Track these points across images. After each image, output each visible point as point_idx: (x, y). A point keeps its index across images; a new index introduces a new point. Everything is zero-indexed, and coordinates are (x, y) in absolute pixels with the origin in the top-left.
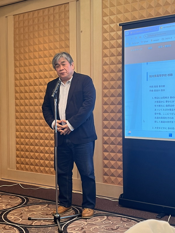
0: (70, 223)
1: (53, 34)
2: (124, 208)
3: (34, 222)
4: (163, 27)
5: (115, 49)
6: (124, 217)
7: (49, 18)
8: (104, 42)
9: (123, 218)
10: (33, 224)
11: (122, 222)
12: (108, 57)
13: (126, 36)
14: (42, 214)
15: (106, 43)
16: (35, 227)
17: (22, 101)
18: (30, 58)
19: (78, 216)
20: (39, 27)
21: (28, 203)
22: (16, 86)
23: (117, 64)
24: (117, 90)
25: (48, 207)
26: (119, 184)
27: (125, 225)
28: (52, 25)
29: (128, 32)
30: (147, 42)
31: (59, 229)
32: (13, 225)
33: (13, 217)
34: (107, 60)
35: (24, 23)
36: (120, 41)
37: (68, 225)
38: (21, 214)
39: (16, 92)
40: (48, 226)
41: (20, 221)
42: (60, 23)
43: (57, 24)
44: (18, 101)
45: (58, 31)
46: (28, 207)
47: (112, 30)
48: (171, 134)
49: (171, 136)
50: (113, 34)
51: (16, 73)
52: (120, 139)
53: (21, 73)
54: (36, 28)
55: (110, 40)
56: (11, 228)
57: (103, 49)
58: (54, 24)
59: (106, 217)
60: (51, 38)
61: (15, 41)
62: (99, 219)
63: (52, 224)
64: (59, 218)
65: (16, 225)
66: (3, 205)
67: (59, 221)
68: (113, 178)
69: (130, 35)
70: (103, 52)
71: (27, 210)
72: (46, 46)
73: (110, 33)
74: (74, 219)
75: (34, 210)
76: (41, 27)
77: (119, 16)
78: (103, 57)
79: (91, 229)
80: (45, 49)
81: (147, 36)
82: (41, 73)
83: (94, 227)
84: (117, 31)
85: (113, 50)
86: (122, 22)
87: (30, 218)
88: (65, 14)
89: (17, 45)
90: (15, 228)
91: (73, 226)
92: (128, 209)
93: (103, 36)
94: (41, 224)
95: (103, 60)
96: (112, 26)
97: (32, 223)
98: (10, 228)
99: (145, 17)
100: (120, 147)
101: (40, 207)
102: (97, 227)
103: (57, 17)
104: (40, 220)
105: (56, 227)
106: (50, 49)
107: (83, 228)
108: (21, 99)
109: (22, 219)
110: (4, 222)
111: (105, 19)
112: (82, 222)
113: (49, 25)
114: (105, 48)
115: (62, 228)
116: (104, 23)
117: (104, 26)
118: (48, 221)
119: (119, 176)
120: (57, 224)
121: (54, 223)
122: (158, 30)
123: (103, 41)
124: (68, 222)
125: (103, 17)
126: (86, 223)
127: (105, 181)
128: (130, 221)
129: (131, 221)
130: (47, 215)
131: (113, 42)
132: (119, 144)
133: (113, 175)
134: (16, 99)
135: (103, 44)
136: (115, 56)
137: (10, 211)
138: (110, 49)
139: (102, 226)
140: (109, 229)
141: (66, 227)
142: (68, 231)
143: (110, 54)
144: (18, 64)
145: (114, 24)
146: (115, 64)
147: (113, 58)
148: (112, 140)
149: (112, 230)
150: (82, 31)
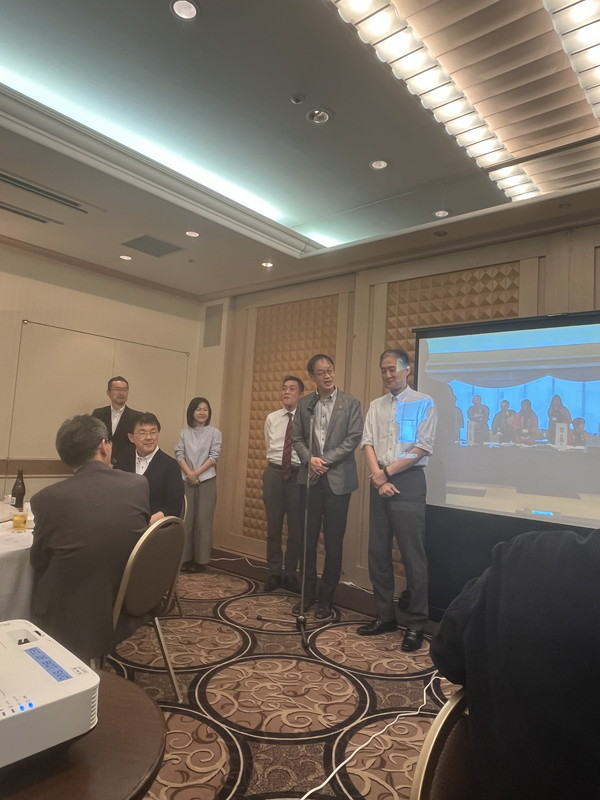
1: (312, 337)
3: (266, 624)
7: (308, 314)
10: (264, 628)
13: (421, 347)
16: (266, 634)
19: (334, 622)
21: (257, 592)
25: (288, 601)
28: (311, 324)
29: (425, 343)
31: (303, 640)
32: (233, 625)
33: (234, 613)
37: (317, 634)
38: (247, 608)
40: (287, 633)
41: (244, 620)
42: (323, 322)
43: (320, 323)
46: (257, 597)
47: (401, 337)
50: (401, 342)
51: (254, 389)
53: (261, 390)
54: (289, 327)
56: (230, 630)
58: (315, 323)
61: (257, 344)
64: (304, 623)
65: (239, 627)
66: (220, 592)
67: (304, 626)
71: (255, 602)
73: (398, 341)
74: (327, 626)
75: (265, 603)
76: (296, 327)
77: (412, 317)
83: (358, 643)
84: (408, 339)
86: (417, 326)
87: (259, 617)
89: (259, 350)
90: (236, 632)
91: (326, 637)
96: (401, 330)
97: (263, 626)
98: (228, 630)
99: (452, 321)
101: (276, 599)
103: (320, 313)
104: (274, 622)
105: (299, 636)
107: (340, 643)
109: (248, 618)
110: (220, 618)
112: (340, 632)
113: (307, 324)
115: (307, 638)
116: (389, 326)
117: (388, 330)
118: (286, 626)
120: (300, 630)
121: (296, 630)
124: (318, 630)
125: (387, 317)
126: (345, 635)
130: (286, 614)
137: (230, 602)
140: (382, 649)
141: (314, 638)
142: (318, 645)
144: (258, 378)
145: (404, 329)
149: (387, 650)
150: (355, 336)
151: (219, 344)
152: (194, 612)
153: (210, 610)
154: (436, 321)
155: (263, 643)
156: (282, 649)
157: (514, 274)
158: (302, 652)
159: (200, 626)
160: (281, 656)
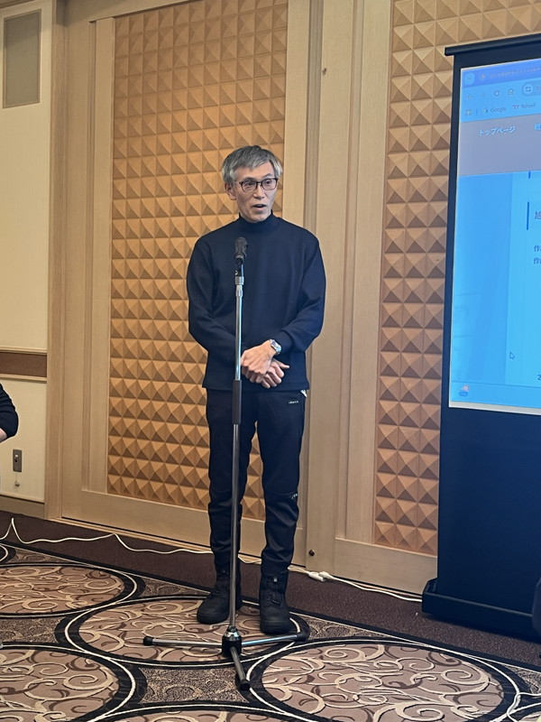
0: (271, 659)
1: (234, 77)
2: (440, 623)
3: (162, 651)
5: (429, 127)
6: (439, 651)
7: (224, 27)
8: (394, 106)
9: (434, 655)
10: (159, 659)
11: (432, 665)
12: (405, 151)
13: (465, 86)
14: (185, 630)
15: (401, 109)
16: (164, 668)
17: (132, 283)
18: (162, 152)
19: (297, 641)
20: (191, 55)
21: (143, 595)
22: (116, 235)
23: (433, 175)
24: (431, 256)
26: (425, 548)
27: (443, 675)
28: (232, 49)
29: (473, 76)
31: (237, 676)
32: (99, 657)
33: (97, 634)
34: (400, 161)
35: (146, 41)
36: (445, 103)
37: (265, 665)
38: (123, 625)
39: (116, 255)
40: (206, 666)
41: (119, 647)
42: (257, 44)
43: (250, 46)
44: (118, 283)
45: (250, 70)
46: (142, 605)
47: (422, 69)
50: (422, 80)
52: (433, 411)
54: (184, 58)
55: (413, 100)
56: (92, 665)
57: (391, 127)
58: (240, 47)
59: (381, 648)
60: (230, 90)
61: (117, 97)
62: (361, 654)
63: (216, 662)
64: (237, 644)
65: (108, 659)
66: (68, 598)
67: (239, 652)
68: (405, 531)
69: (477, 83)
70: (389, 136)
71: (139, 614)
72: (212, 113)
73: (415, 78)
74: (284, 649)
75: (160, 614)
76: (200, 56)
77: (445, 25)
78: (391, 152)
79: (337, 682)
80: (209, 125)
81: (532, 89)
82: (193, 199)
83: (345, 677)
84: (437, 71)
85: (421, 132)
86: (455, 42)
87: (148, 639)
88: (275, 18)
89: (124, 109)
90: (103, 668)
91: (281, 669)
92: (451, 627)
93: (391, 86)
94: (183, 660)
95: (388, 161)
96: (422, 54)
97: (157, 655)
98: (87, 665)
99: (528, 28)
100: (432, 436)
101: (180, 607)
102: (356, 676)
103: (250, 24)
104: (178, 647)
105: (229, 670)
106: (226, 123)
107: (310, 679)
108: (131, 276)
109: (126, 642)
110: (71, 646)
111: (401, 32)
112: (310, 659)
113: (223, 49)
114: (396, 123)
115: (246, 673)
116: (397, 45)
117: (394, 55)
118: (203, 652)
119: (426, 524)
120: (232, 660)
121: (222, 658)
123: (391, 102)
124: (266, 657)
125: (393, 26)
126: (320, 663)
127: (382, 539)
128: (457, 662)
129: (460, 663)
130: (200, 631)
131: (421, 106)
132: (429, 424)
133: (405, 521)
134: (115, 275)
135: (390, 111)
136: (428, 149)
137: (89, 616)
138: (413, 128)
139: (371, 675)
140: (394, 685)
141: (259, 672)
142: (267, 683)
143: (410, 143)
144: (123, 171)
145: (428, 51)
146: (426, 175)
147: (419, 157)
148: (408, 412)
149: (403, 686)
150: (325, 70)
151: (36, 99)
152: (18, 636)
153: (51, 631)
155: (158, 685)
156: (198, 693)
158: (237, 697)
159: (32, 660)
160: (194, 706)
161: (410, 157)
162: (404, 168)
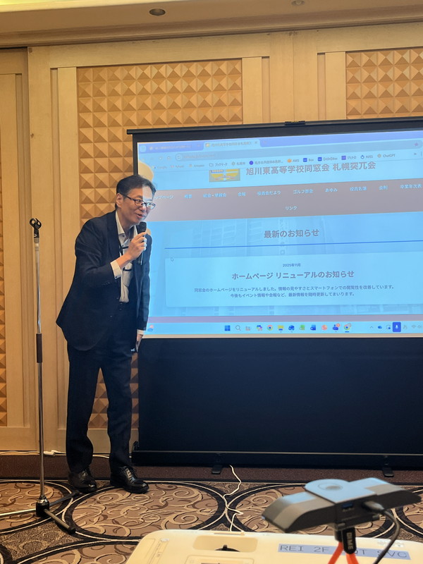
0: (69, 512)
4: (210, 145)
5: (108, 174)
6: (160, 483)
8: (82, 160)
12: (92, 187)
13: (141, 153)
15: (88, 162)
16: (6, 534)
27: (174, 495)
29: (145, 147)
30: (183, 167)
34: (89, 193)
37: (69, 515)
40: (32, 526)
47: (101, 140)
48: (229, 326)
49: (229, 330)
50: (100, 146)
55: (95, 157)
57: (81, 173)
63: (36, 521)
69: (148, 151)
70: (81, 178)
73: (96, 144)
78: (82, 188)
79: (122, 514)
81: (181, 157)
85: (102, 177)
91: (82, 515)
93: (80, 148)
95: (81, 193)
102: (129, 508)
105: (50, 524)
107: (105, 517)
112: (92, 505)
114: (84, 170)
116: (82, 124)
117: (81, 129)
118: (21, 518)
122: (202, 148)
123: (81, 158)
124: (65, 510)
125: (79, 112)
126: (101, 506)
128: (175, 487)
129: (177, 488)
130: (5, 505)
131: (101, 161)
135: (80, 163)
138: (96, 174)
139: (137, 505)
140: (154, 507)
141: (70, 520)
142: (82, 526)
143: (95, 183)
147: (102, 191)
150: (33, 135)
154: (146, 123)
155: (13, 546)
157: (237, 73)
158: (72, 539)
160: (52, 552)
161: (95, 191)
162: (92, 198)
